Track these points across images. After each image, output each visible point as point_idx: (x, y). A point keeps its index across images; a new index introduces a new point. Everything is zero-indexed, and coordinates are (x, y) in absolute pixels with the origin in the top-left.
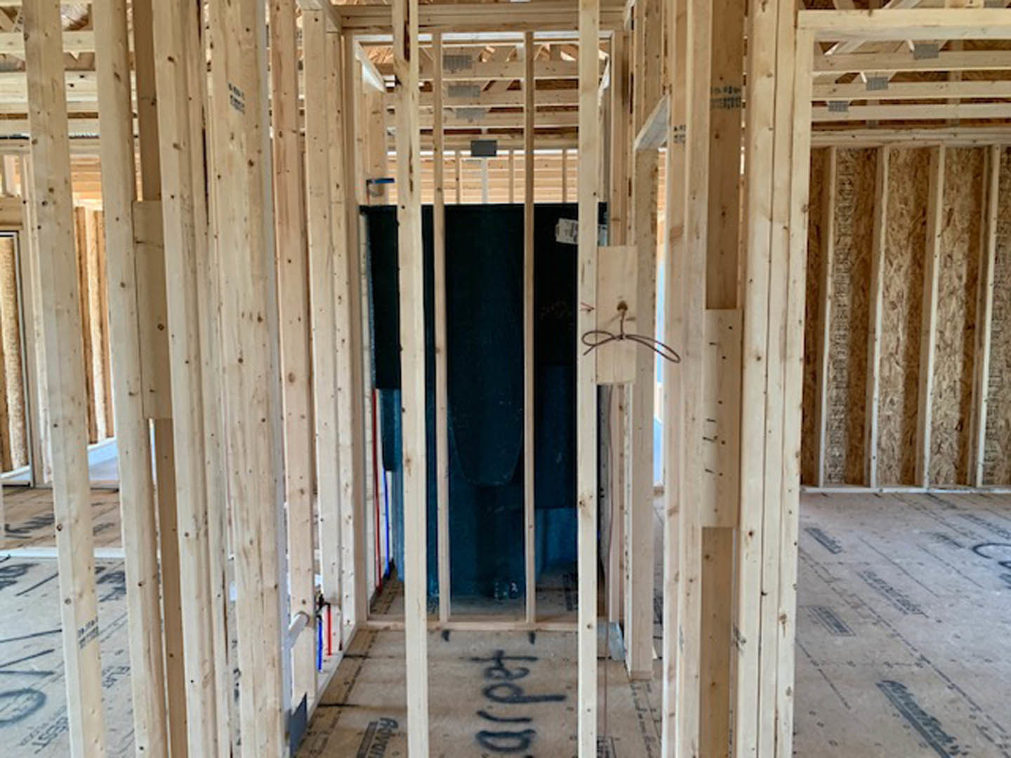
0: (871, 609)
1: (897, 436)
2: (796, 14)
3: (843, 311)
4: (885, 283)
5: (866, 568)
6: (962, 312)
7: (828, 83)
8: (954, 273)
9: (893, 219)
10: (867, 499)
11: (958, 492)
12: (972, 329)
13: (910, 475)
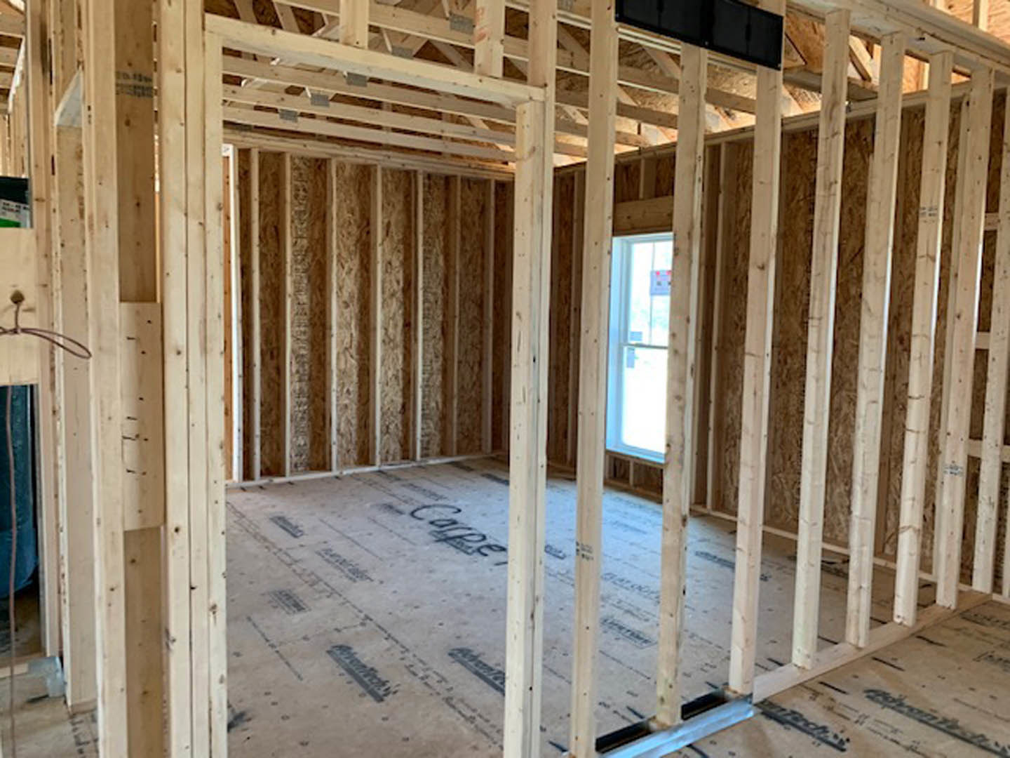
0: (326, 584)
1: (354, 422)
2: (203, 17)
3: (303, 309)
4: (338, 284)
5: (324, 546)
6: (401, 312)
7: (276, 92)
8: (393, 278)
9: (343, 226)
10: (329, 483)
11: (402, 466)
12: (409, 326)
13: (365, 457)
